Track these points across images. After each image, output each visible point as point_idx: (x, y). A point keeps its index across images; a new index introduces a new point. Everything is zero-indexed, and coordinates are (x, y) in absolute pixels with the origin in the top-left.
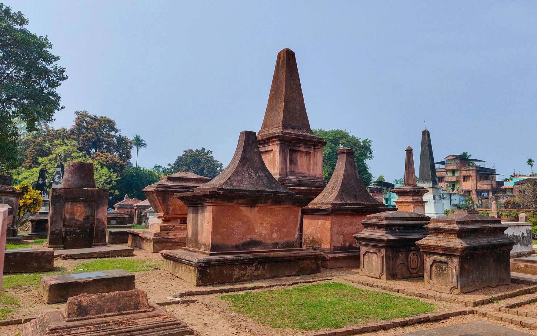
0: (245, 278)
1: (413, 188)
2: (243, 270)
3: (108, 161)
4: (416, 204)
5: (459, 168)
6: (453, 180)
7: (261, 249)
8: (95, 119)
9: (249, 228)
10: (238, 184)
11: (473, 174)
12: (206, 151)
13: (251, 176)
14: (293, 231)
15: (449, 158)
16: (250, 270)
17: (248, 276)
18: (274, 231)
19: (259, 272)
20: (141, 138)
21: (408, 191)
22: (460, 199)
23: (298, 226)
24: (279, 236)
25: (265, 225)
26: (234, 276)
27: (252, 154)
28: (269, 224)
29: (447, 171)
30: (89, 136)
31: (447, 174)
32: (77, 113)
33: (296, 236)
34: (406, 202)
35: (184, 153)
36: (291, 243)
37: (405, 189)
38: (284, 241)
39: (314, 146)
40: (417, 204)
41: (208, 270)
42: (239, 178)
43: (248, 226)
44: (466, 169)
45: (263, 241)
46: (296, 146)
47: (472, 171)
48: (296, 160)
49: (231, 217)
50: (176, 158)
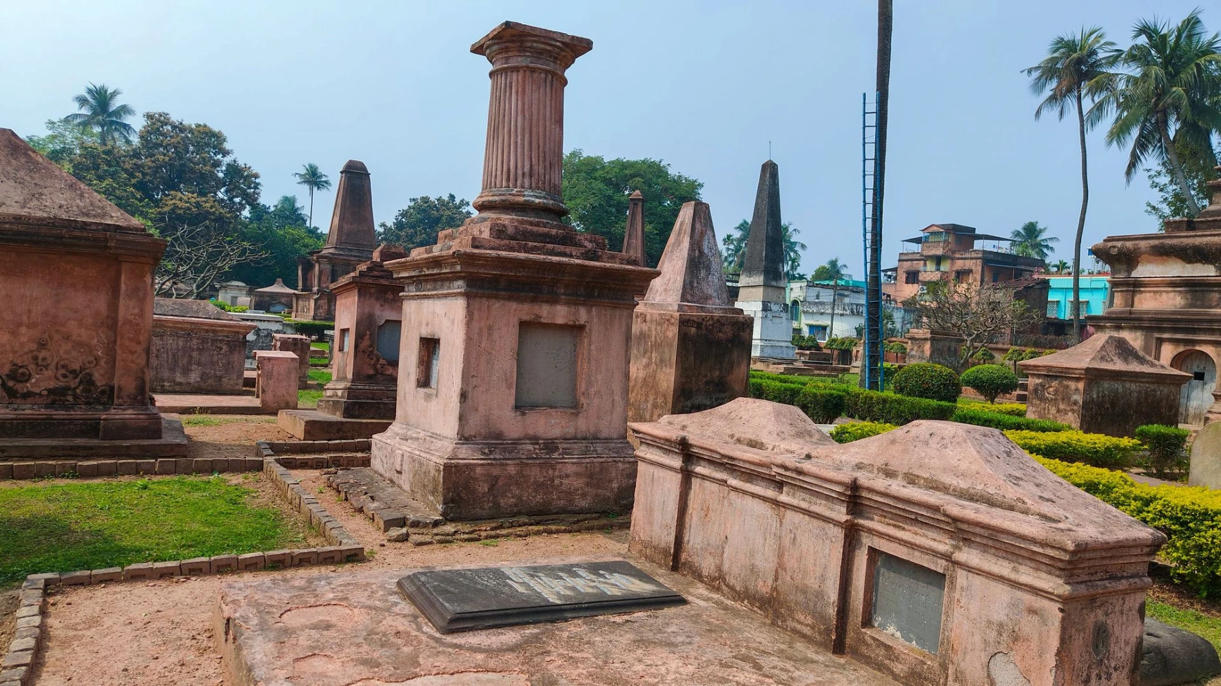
3: (189, 209)
5: (949, 254)
6: (934, 279)
8: (180, 128)
11: (977, 266)
12: (457, 201)
15: (931, 230)
20: (320, 170)
22: (903, 318)
29: (925, 259)
31: (925, 265)
32: (149, 116)
35: (412, 204)
44: (964, 256)
47: (974, 261)
50: (397, 213)
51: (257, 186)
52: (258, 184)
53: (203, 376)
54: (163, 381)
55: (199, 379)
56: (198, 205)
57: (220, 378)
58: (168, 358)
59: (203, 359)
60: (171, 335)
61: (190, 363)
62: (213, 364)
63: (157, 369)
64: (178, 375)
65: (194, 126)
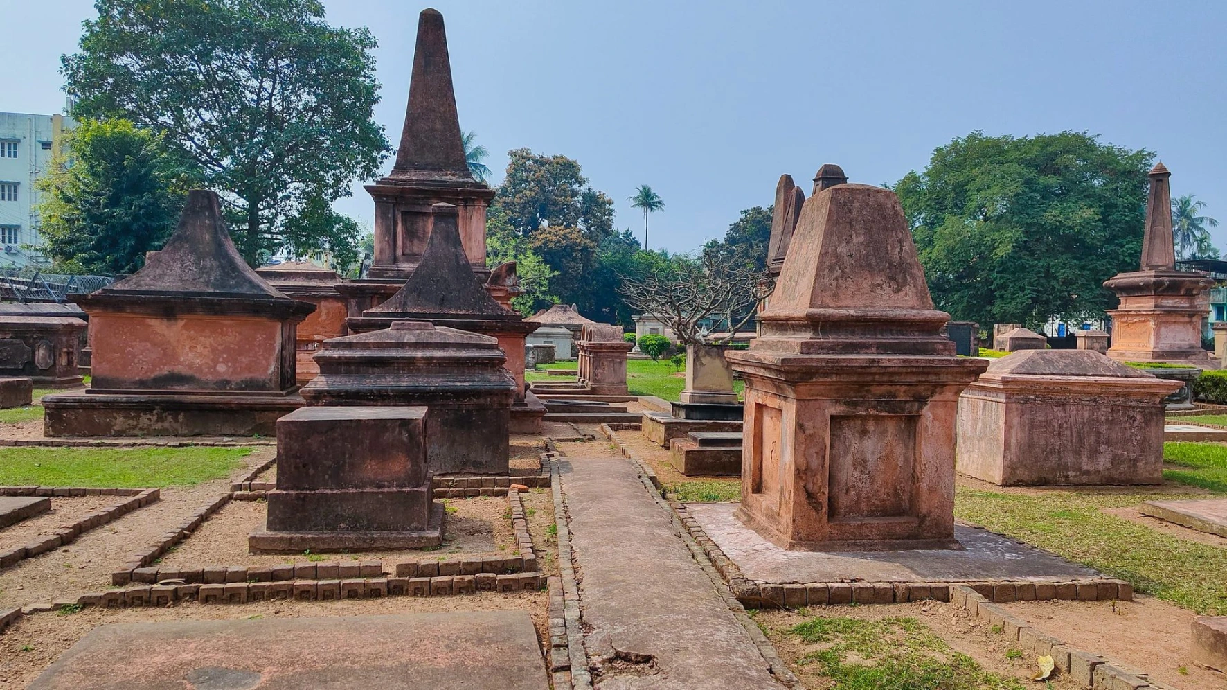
0: (136, 432)
1: (1155, 276)
2: (132, 418)
3: (559, 241)
4: (1164, 319)
7: (191, 389)
8: (541, 162)
9: (165, 354)
10: (152, 282)
13: (186, 267)
14: (264, 362)
16: (144, 420)
17: (142, 429)
18: (221, 360)
19: (166, 424)
20: (652, 191)
21: (1142, 284)
23: (276, 353)
24: (231, 370)
25: (199, 349)
26: (115, 428)
27: (198, 230)
28: (210, 349)
30: (528, 195)
32: (513, 154)
33: (271, 369)
34: (1138, 314)
36: (259, 382)
37: (1136, 280)
38: (243, 379)
39: (465, 201)
40: (1169, 318)
41: (65, 415)
42: (158, 271)
43: (164, 350)
45: (197, 376)
46: (419, 204)
48: (424, 231)
49: (128, 335)
50: (728, 228)
51: (611, 212)
52: (612, 210)
53: (1115, 461)
54: (1068, 470)
55: (1109, 465)
56: (565, 237)
57: (1135, 461)
58: (1071, 435)
59: (1114, 435)
60: (1074, 403)
61: (1098, 442)
62: (1126, 441)
63: (1059, 452)
64: (1085, 459)
65: (551, 159)
